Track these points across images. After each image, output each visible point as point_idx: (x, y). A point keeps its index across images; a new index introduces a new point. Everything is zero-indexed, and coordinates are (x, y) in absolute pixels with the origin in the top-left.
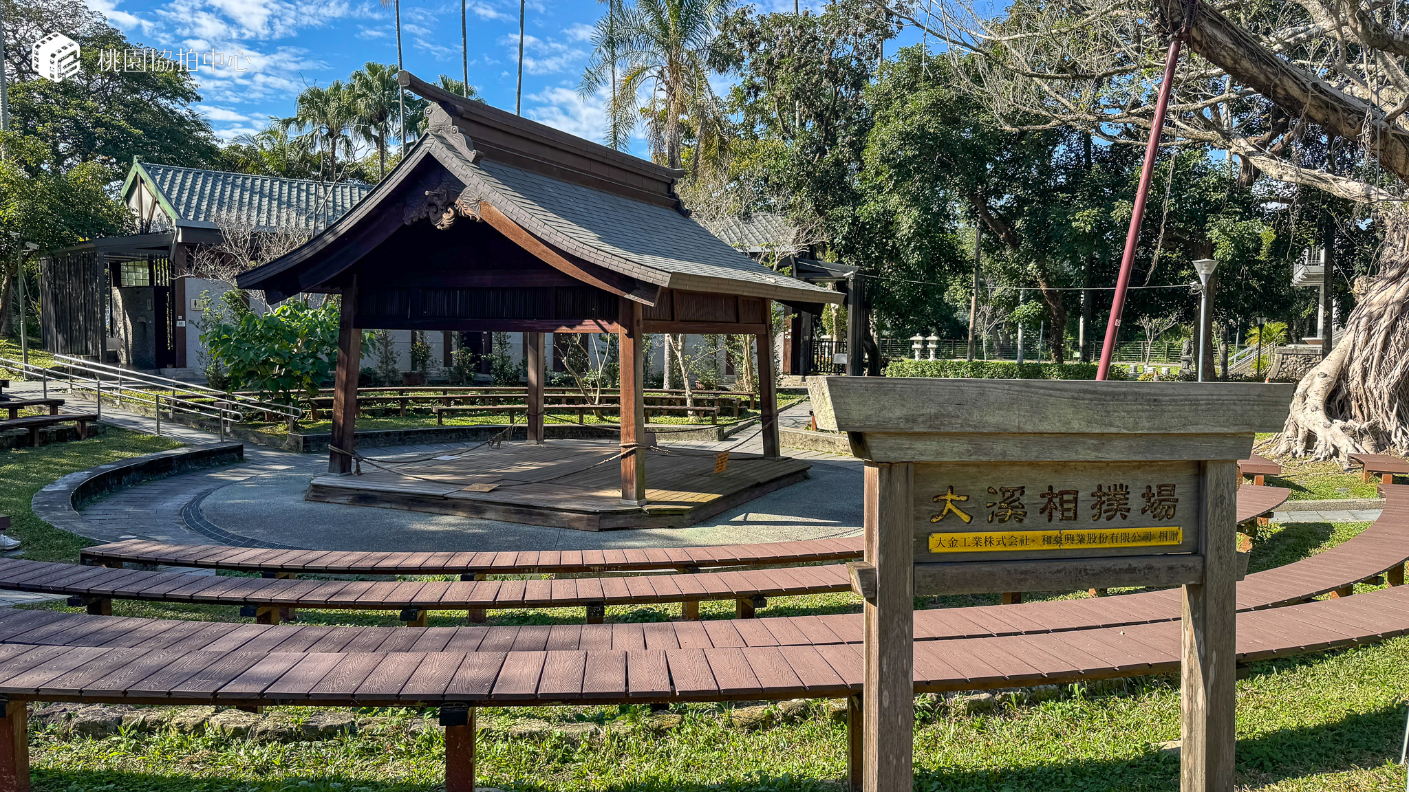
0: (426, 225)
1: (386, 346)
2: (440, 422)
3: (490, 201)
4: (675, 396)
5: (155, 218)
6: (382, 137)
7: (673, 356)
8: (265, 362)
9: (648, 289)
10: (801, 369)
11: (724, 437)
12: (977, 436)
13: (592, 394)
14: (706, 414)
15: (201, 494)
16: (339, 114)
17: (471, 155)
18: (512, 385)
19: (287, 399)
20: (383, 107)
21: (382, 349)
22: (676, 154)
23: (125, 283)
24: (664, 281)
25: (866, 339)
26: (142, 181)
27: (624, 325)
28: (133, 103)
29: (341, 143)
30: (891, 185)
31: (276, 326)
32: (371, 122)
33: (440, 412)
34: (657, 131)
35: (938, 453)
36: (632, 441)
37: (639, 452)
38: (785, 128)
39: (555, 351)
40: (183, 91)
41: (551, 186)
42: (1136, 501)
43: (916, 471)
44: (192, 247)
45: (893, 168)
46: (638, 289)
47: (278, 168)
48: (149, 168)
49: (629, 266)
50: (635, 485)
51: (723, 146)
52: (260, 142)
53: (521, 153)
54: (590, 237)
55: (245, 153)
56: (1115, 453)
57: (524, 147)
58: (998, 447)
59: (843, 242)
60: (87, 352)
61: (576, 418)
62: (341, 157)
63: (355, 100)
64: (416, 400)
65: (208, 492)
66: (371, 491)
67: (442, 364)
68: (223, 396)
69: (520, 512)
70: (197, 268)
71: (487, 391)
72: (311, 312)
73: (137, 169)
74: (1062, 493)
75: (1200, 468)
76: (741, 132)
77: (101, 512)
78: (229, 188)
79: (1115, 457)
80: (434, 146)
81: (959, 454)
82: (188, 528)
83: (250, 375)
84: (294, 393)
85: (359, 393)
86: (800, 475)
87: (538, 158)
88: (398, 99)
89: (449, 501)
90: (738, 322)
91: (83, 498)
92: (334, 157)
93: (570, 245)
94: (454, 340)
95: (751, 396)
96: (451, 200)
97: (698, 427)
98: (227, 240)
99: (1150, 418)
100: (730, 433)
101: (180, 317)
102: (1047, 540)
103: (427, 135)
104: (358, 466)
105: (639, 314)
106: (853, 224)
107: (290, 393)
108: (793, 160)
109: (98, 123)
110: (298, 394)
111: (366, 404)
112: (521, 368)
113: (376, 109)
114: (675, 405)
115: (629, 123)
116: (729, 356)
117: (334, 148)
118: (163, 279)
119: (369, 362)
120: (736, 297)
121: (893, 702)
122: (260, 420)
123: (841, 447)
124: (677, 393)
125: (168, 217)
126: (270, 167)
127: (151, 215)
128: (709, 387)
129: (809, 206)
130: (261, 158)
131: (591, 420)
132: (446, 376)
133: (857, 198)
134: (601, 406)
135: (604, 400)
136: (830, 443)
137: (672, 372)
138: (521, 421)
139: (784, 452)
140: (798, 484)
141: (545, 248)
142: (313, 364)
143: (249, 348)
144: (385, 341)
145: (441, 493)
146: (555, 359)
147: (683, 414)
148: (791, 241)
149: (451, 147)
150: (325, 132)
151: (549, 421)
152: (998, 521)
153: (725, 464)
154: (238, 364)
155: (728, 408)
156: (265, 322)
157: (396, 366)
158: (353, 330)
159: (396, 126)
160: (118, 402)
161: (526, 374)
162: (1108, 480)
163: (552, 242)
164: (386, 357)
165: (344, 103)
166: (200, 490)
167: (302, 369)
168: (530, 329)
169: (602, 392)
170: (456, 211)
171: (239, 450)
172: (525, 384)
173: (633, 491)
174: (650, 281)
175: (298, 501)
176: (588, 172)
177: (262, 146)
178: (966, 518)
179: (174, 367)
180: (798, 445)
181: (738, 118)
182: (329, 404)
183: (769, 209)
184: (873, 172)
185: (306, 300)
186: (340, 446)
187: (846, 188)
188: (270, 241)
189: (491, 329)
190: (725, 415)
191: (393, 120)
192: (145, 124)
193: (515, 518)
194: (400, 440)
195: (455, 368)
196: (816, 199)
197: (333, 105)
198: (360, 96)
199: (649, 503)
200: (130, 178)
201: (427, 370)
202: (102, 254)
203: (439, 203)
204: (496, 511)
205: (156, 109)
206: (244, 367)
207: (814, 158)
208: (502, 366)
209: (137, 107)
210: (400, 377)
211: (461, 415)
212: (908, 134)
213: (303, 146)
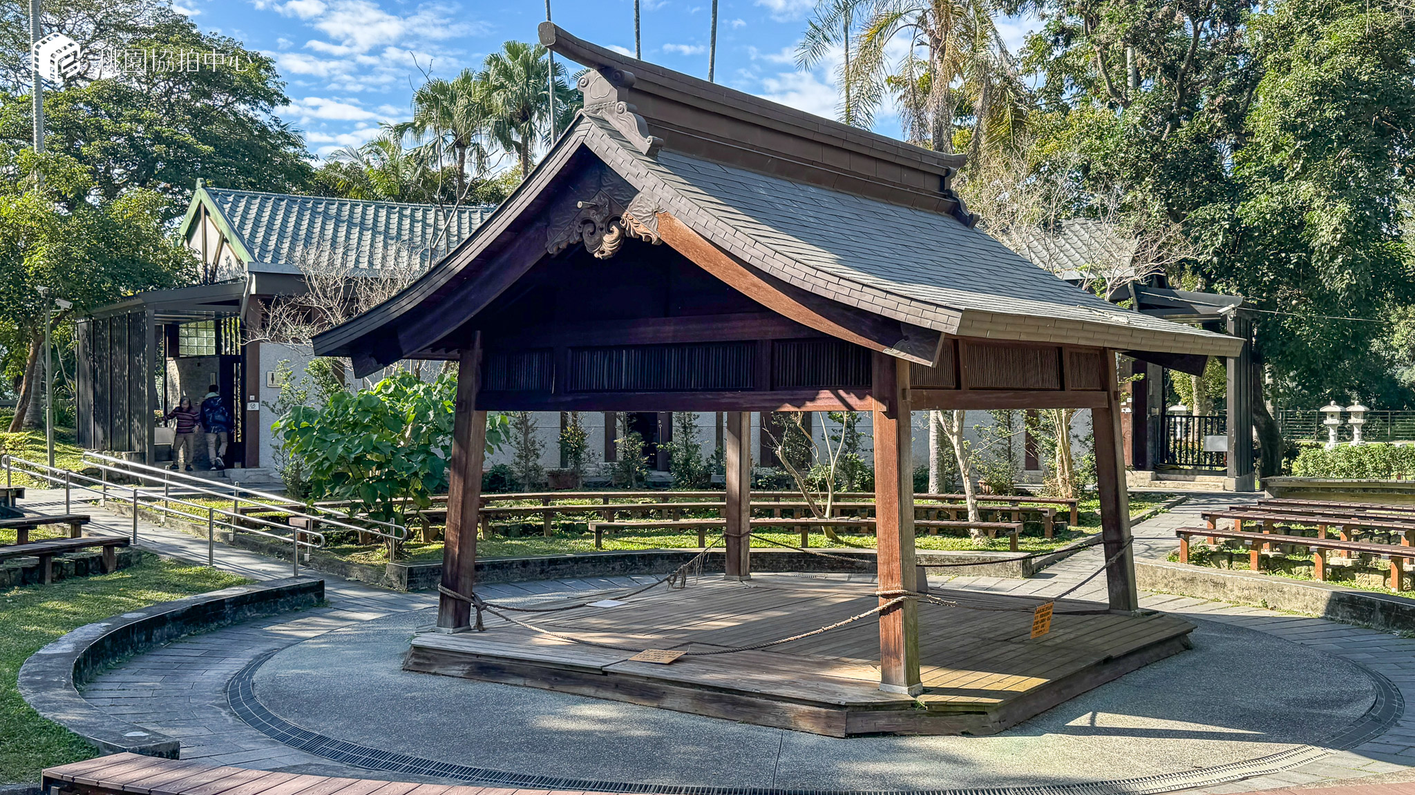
0: (578, 253)
1: (526, 434)
2: (598, 544)
3: (672, 211)
4: (949, 505)
5: (222, 262)
6: (526, 145)
7: (943, 442)
8: (359, 460)
9: (924, 337)
10: (1149, 460)
11: (1031, 571)
13: (820, 502)
14: (1000, 533)
15: (258, 657)
16: (469, 113)
17: (644, 144)
18: (701, 488)
19: (388, 513)
20: (527, 102)
21: (521, 438)
22: (945, 138)
23: (183, 352)
24: (949, 324)
25: (1256, 412)
26: (207, 213)
27: (881, 399)
28: (201, 111)
29: (471, 154)
30: (1298, 166)
31: (375, 407)
32: (512, 123)
33: (600, 529)
34: (917, 107)
36: (896, 587)
37: (909, 606)
38: (1113, 90)
39: (764, 438)
40: (266, 92)
41: (762, 186)
44: (267, 301)
45: (1302, 138)
46: (906, 338)
47: (390, 193)
48: (216, 195)
49: (892, 301)
50: (902, 656)
51: (1019, 122)
52: (365, 158)
53: (718, 138)
54: (824, 258)
55: (346, 173)
57: (724, 130)
59: (1215, 259)
60: (130, 448)
61: (796, 539)
62: (471, 172)
63: (490, 94)
64: (567, 512)
65: (268, 655)
66: (497, 657)
67: (603, 458)
68: (302, 509)
69: (719, 700)
70: (273, 329)
71: (665, 498)
72: (422, 387)
73: (201, 195)
76: (1042, 102)
77: (116, 687)
78: (319, 221)
80: (590, 134)
82: (232, 714)
83: (339, 478)
84: (399, 503)
85: (486, 501)
86: (1176, 643)
87: (744, 144)
88: (547, 89)
89: (609, 676)
90: (1062, 388)
91: (95, 663)
92: (462, 176)
93: (795, 273)
94: (619, 423)
95: (1072, 504)
96: (616, 213)
97: (988, 555)
98: (314, 289)
100: (1040, 566)
101: (252, 397)
103: (581, 117)
104: (479, 617)
105: (905, 378)
106: (1231, 230)
107: (392, 503)
108: (1129, 137)
109: (158, 138)
110: (403, 504)
111: (497, 518)
112: (714, 462)
113: (519, 106)
114: (948, 518)
115: (873, 97)
116: (1031, 443)
117: (462, 161)
118: (232, 347)
119: (501, 456)
120: (1059, 349)
122: (352, 542)
123: (1237, 592)
124: (951, 500)
125: (239, 261)
126: (379, 191)
127: (217, 258)
128: (1001, 490)
129: (1156, 207)
130: (367, 178)
131: (820, 543)
132: (607, 476)
133: (1235, 191)
134: (834, 520)
135: (838, 511)
136: (1216, 584)
137: (941, 466)
138: (715, 544)
139: (1145, 601)
140: (1174, 658)
141: (756, 279)
142: (424, 461)
143: (338, 440)
144: (523, 425)
145: (597, 664)
146: (762, 448)
147: (963, 533)
148: (1128, 260)
149: (615, 134)
150: (451, 139)
151: (756, 545)
153: (1047, 623)
154: (321, 463)
155: (1034, 524)
156: (360, 402)
157: (540, 462)
158: (475, 413)
159: (544, 125)
160: (162, 518)
161: (722, 471)
163: (766, 269)
164: (526, 448)
165: (476, 98)
166: (258, 650)
167: (408, 470)
168: (731, 407)
169: (836, 498)
170: (622, 230)
171: (318, 588)
172: (721, 486)
173: (900, 671)
174: (927, 324)
175: (392, 672)
176: (818, 164)
177: (368, 163)
179: (243, 466)
180: (1160, 587)
181: (1036, 81)
182: (439, 518)
183: (1092, 213)
184: (1269, 146)
185: (418, 371)
186: (454, 589)
187: (1216, 177)
188: (371, 289)
189: (671, 408)
190: (1030, 535)
191: (540, 118)
192: (217, 138)
193: (713, 709)
194: (542, 572)
195: (621, 463)
196: (1168, 195)
197: (462, 102)
198: (496, 88)
199: (926, 691)
200: (192, 210)
201: (582, 467)
202: (152, 312)
203: (597, 219)
204: (681, 695)
205: (232, 118)
206: (330, 467)
207: (1162, 132)
208: (687, 461)
209: (205, 116)
210: (544, 478)
211: (629, 535)
212: (1325, 85)
213: (422, 160)
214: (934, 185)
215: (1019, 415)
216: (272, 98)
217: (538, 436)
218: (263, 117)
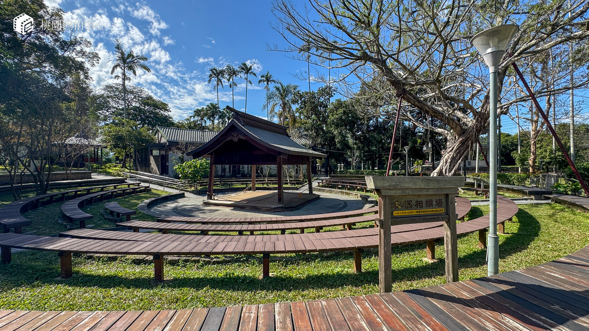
3: (247, 135)
12: (403, 189)
13: (265, 179)
14: (293, 184)
15: (176, 205)
23: (154, 155)
25: (328, 165)
26: (159, 131)
32: (211, 116)
33: (230, 184)
34: (280, 118)
35: (395, 193)
38: (308, 117)
42: (434, 203)
43: (391, 197)
44: (170, 146)
47: (189, 128)
48: (160, 128)
50: (281, 201)
51: (295, 121)
52: (184, 121)
55: (181, 124)
56: (430, 193)
58: (407, 192)
61: (262, 185)
64: (224, 181)
66: (218, 203)
67: (229, 173)
68: (179, 181)
69: (254, 208)
71: (240, 179)
73: (157, 128)
74: (419, 201)
75: (447, 195)
76: (298, 118)
79: (431, 193)
81: (400, 193)
82: (175, 213)
89: (237, 205)
90: (302, 162)
92: (202, 125)
95: (303, 179)
99: (437, 185)
100: (298, 188)
101: (167, 162)
102: (417, 212)
104: (214, 197)
105: (282, 160)
113: (212, 113)
114: (285, 182)
115: (273, 117)
116: (297, 170)
117: (202, 122)
121: (387, 250)
122: (188, 187)
124: (285, 179)
125: (165, 139)
126: (187, 127)
130: (184, 125)
131: (265, 186)
132: (229, 176)
139: (314, 193)
144: (216, 167)
145: (235, 204)
148: (311, 143)
150: (200, 119)
152: (407, 208)
158: (213, 165)
162: (429, 198)
165: (205, 112)
168: (250, 164)
170: (239, 137)
171: (183, 194)
173: (281, 203)
178: (400, 208)
179: (166, 174)
181: (298, 114)
186: (209, 193)
189: (240, 164)
192: (158, 117)
194: (221, 191)
195: (232, 173)
197: (202, 113)
198: (208, 110)
200: (156, 130)
201: (225, 174)
202: (148, 148)
205: (160, 114)
208: (243, 173)
209: (156, 113)
210: (219, 176)
213: (195, 122)
214: (284, 131)
215: (295, 166)
216: (168, 111)
217: (218, 169)
218: (167, 114)
